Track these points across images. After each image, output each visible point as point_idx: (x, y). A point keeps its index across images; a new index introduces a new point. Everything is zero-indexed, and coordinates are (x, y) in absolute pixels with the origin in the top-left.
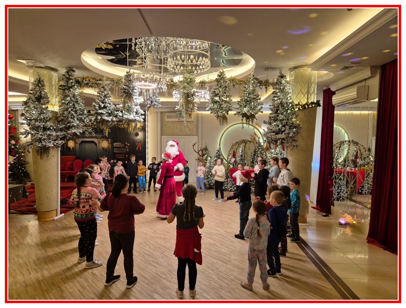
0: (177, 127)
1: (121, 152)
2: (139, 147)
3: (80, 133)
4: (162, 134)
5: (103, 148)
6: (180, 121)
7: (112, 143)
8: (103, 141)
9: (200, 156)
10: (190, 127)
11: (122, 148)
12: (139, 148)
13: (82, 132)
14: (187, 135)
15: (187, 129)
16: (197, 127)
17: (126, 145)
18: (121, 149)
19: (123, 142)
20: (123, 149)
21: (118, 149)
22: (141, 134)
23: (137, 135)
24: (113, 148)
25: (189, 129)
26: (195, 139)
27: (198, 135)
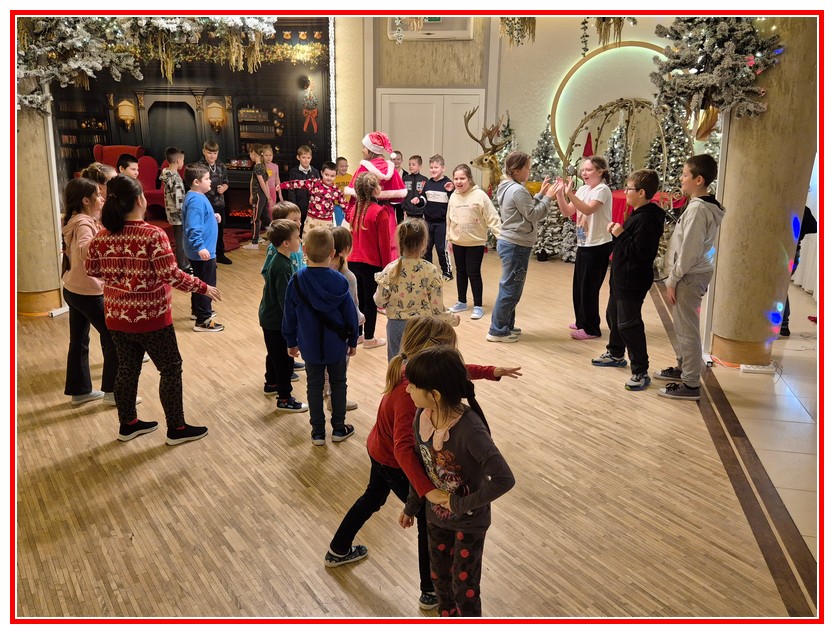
0: (423, 61)
1: (261, 136)
2: (310, 120)
3: (95, 72)
4: (378, 83)
5: (212, 126)
6: (433, 41)
7: (235, 110)
8: (211, 102)
9: (486, 150)
10: (464, 60)
11: (264, 123)
12: (310, 124)
13: (100, 67)
14: (452, 85)
15: (454, 66)
16: (484, 57)
17: (272, 116)
18: (259, 128)
19: (264, 106)
20: (265, 128)
21: (253, 127)
22: (315, 82)
23: (304, 84)
24: (237, 124)
25: (459, 65)
26: (475, 98)
27: (485, 85)
